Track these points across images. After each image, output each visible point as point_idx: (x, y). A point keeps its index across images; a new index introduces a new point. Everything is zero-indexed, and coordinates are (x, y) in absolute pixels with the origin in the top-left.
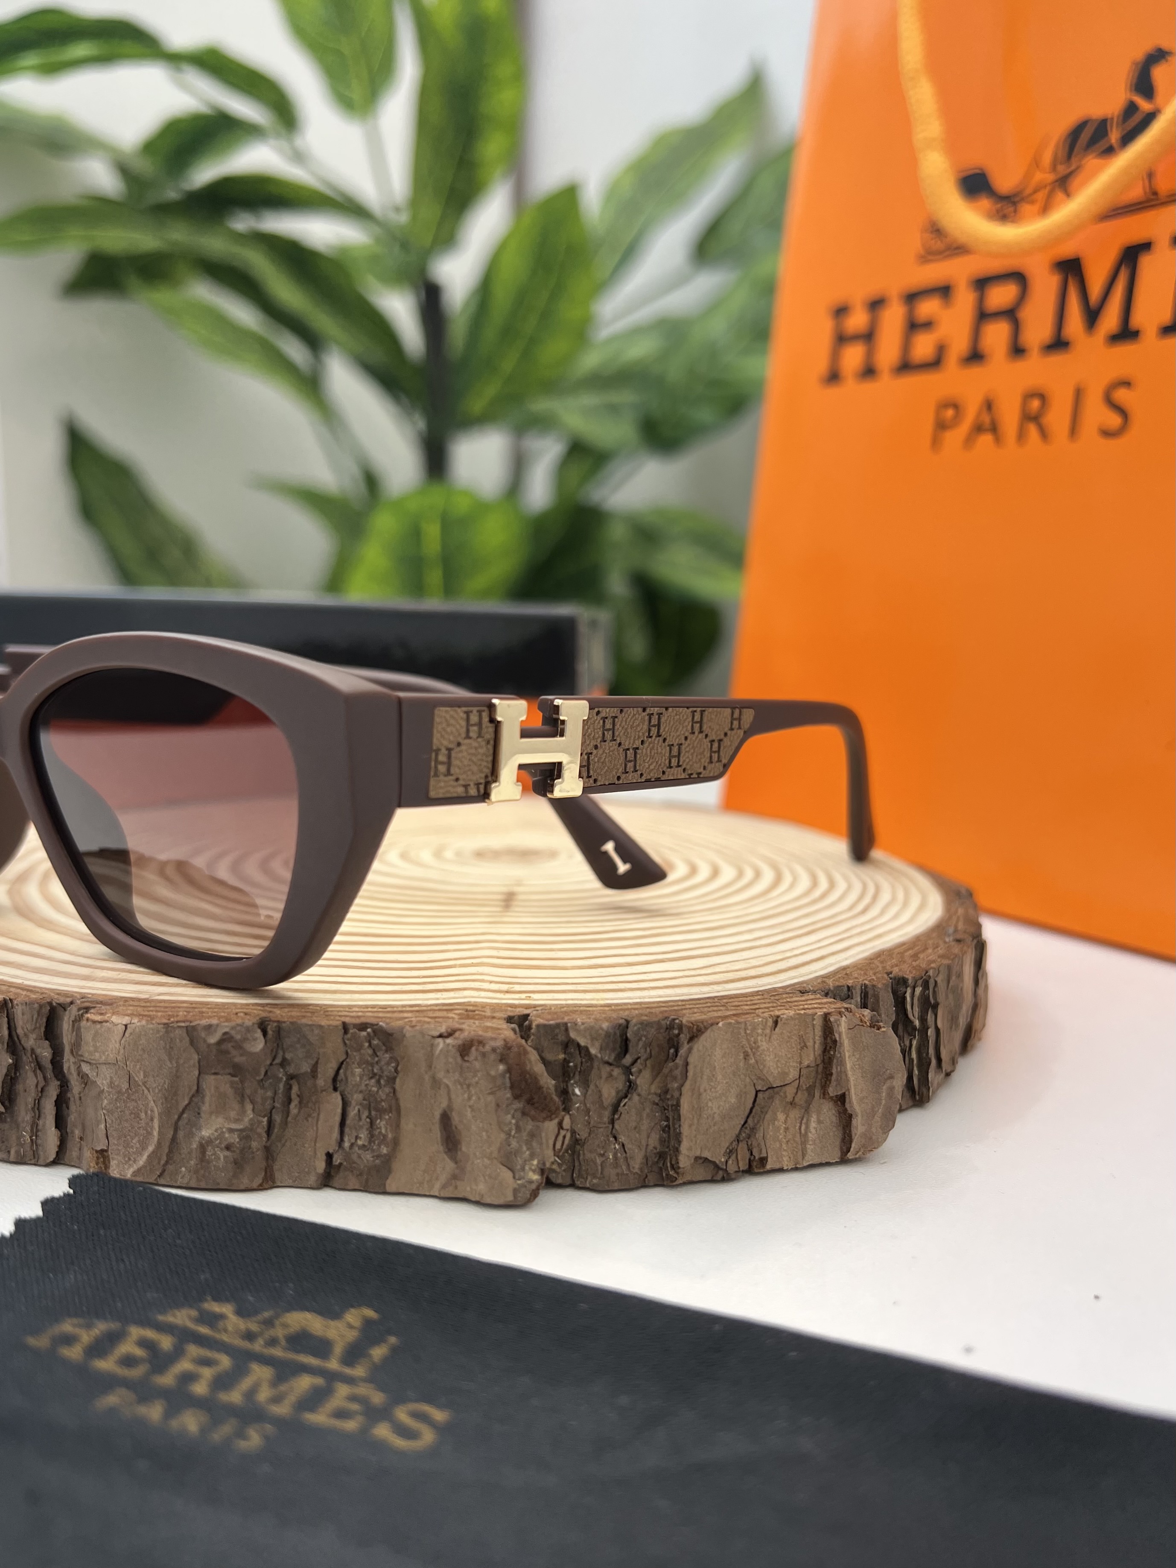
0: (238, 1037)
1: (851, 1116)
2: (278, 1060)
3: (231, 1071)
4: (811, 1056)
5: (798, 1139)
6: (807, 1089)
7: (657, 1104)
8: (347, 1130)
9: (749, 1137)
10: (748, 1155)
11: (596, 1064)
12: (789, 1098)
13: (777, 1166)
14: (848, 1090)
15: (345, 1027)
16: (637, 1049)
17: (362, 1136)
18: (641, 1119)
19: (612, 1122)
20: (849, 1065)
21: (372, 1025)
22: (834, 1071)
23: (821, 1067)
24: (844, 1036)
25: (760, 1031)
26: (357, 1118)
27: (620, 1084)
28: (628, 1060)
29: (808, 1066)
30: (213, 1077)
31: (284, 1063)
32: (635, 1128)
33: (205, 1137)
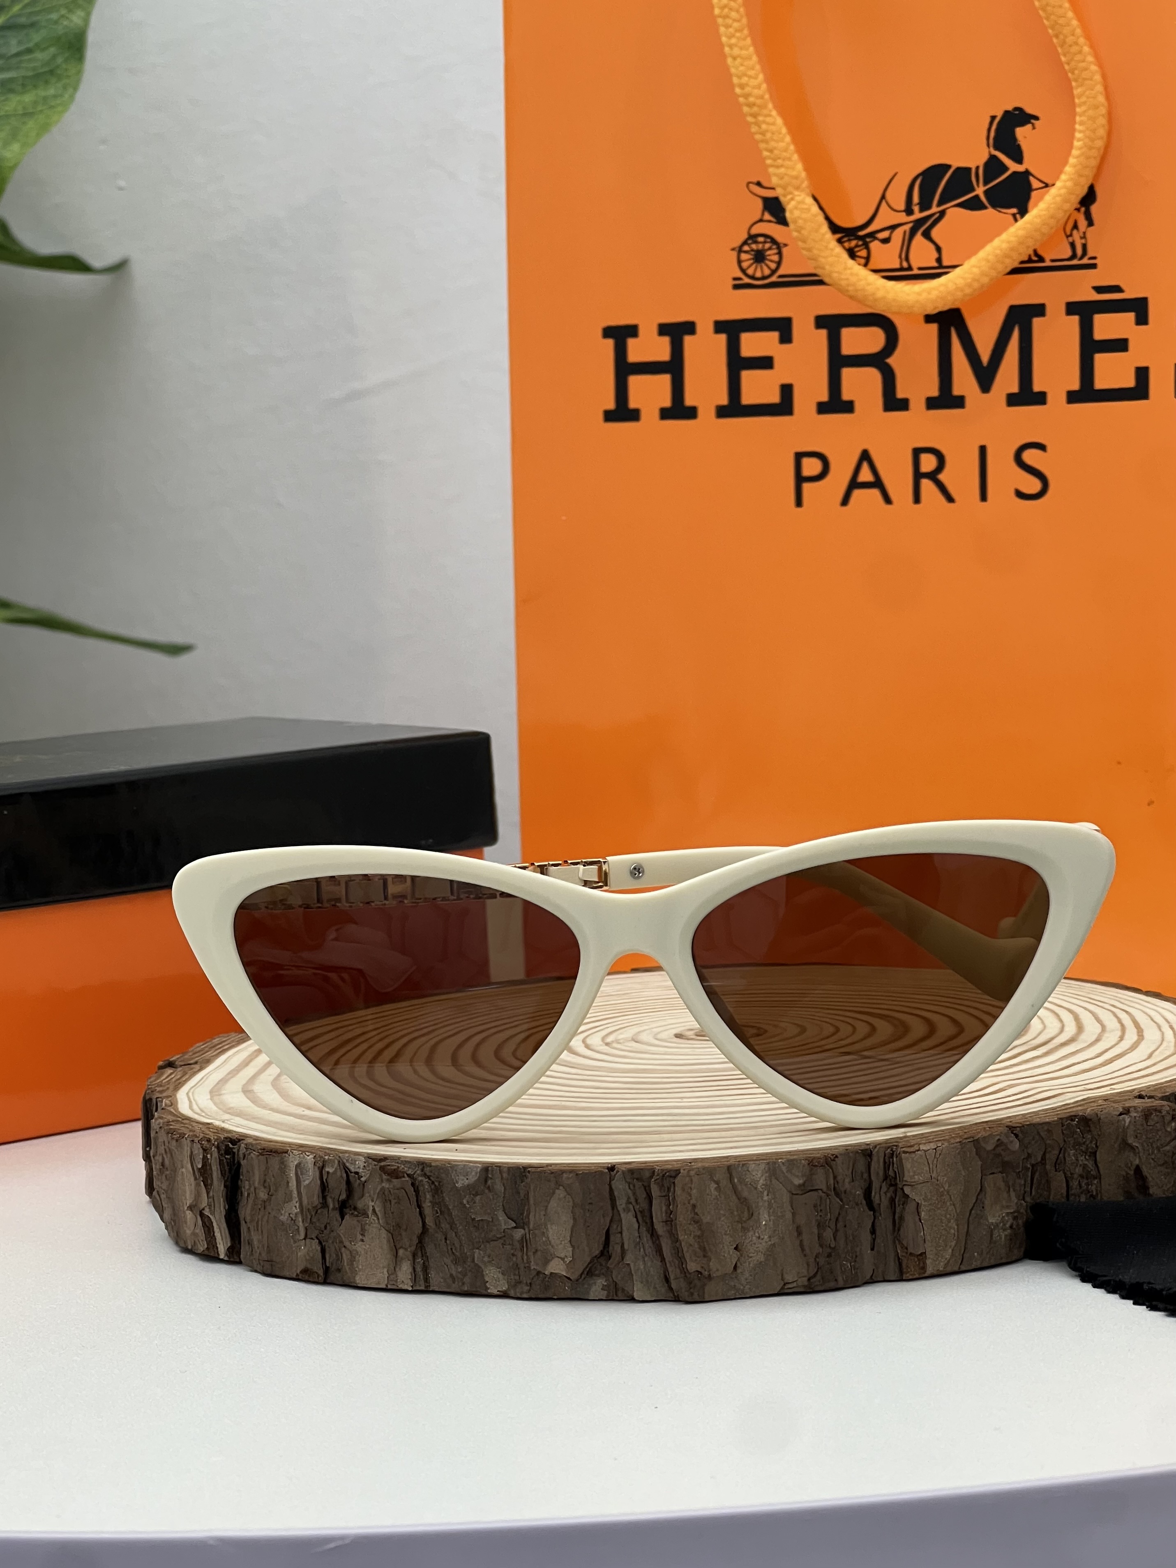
0: (1004, 1141)
2: (1026, 1155)
3: (1002, 1169)
15: (1062, 1121)
30: (990, 1176)
31: (1029, 1156)
33: (992, 1223)
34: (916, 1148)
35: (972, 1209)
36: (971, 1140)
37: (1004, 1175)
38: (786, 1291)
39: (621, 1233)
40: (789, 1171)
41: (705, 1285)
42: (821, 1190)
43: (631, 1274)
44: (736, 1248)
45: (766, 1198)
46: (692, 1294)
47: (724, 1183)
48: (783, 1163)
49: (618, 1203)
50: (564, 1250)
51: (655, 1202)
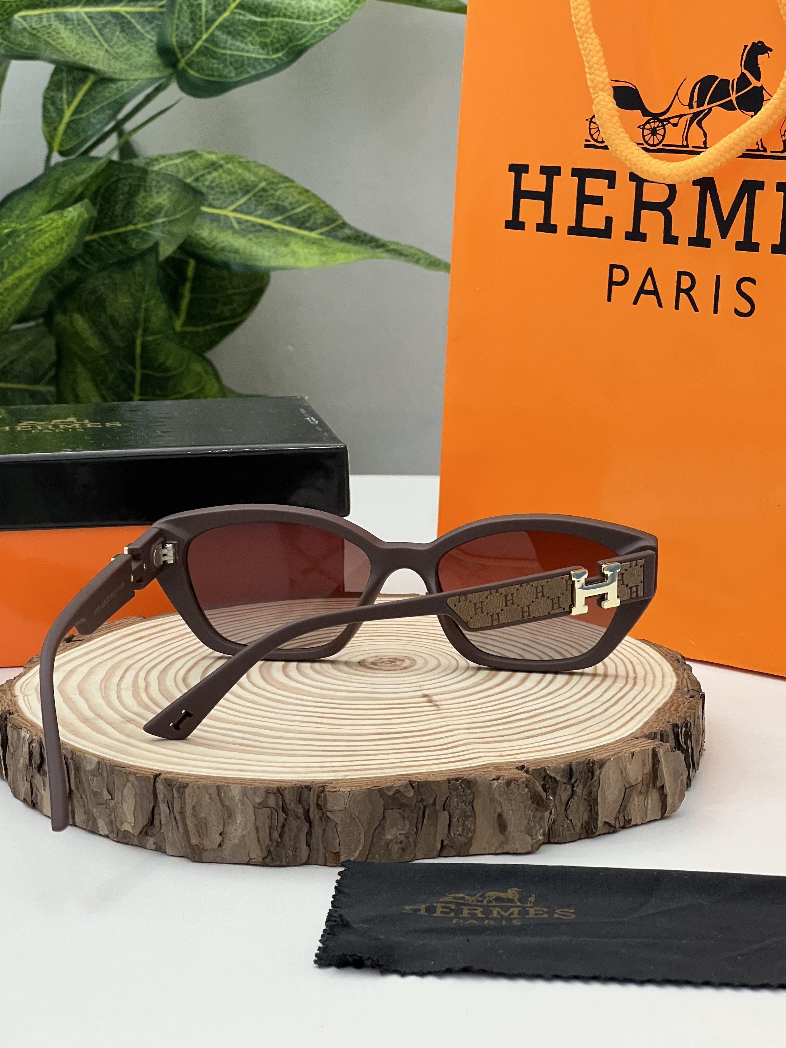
0: (402, 790)
1: (666, 795)
2: (419, 800)
3: (399, 807)
4: (648, 769)
5: (644, 809)
6: (646, 785)
7: (585, 799)
8: (452, 828)
9: (624, 810)
10: (623, 818)
11: (559, 784)
12: (639, 790)
13: (635, 823)
14: (665, 783)
15: (449, 781)
16: (576, 775)
17: (459, 830)
18: (579, 808)
19: (566, 810)
20: (664, 771)
21: (460, 778)
22: (659, 775)
23: (652, 773)
24: (662, 758)
25: (627, 760)
26: (457, 822)
27: (570, 793)
28: (573, 780)
29: (646, 774)
30: (391, 811)
31: (422, 800)
32: (576, 811)
33: (388, 839)
34: (338, 789)
35: (376, 829)
36: (378, 788)
37: (401, 810)
38: (251, 863)
39: (160, 814)
40: (254, 793)
41: (202, 853)
42: (273, 808)
43: (164, 838)
44: (220, 834)
45: (240, 807)
46: (195, 857)
47: (214, 795)
48: (251, 789)
49: (159, 796)
50: (131, 819)
51: (176, 800)
